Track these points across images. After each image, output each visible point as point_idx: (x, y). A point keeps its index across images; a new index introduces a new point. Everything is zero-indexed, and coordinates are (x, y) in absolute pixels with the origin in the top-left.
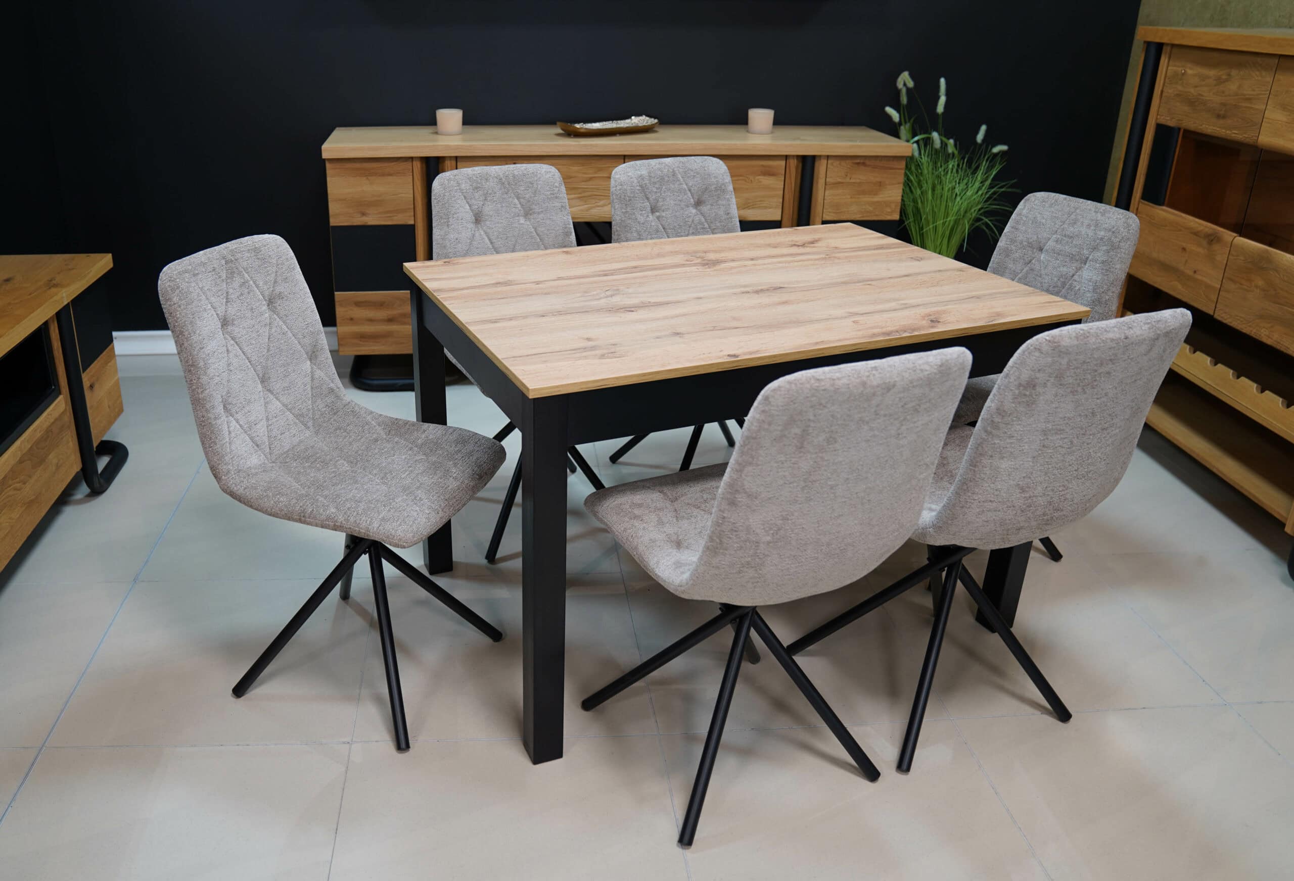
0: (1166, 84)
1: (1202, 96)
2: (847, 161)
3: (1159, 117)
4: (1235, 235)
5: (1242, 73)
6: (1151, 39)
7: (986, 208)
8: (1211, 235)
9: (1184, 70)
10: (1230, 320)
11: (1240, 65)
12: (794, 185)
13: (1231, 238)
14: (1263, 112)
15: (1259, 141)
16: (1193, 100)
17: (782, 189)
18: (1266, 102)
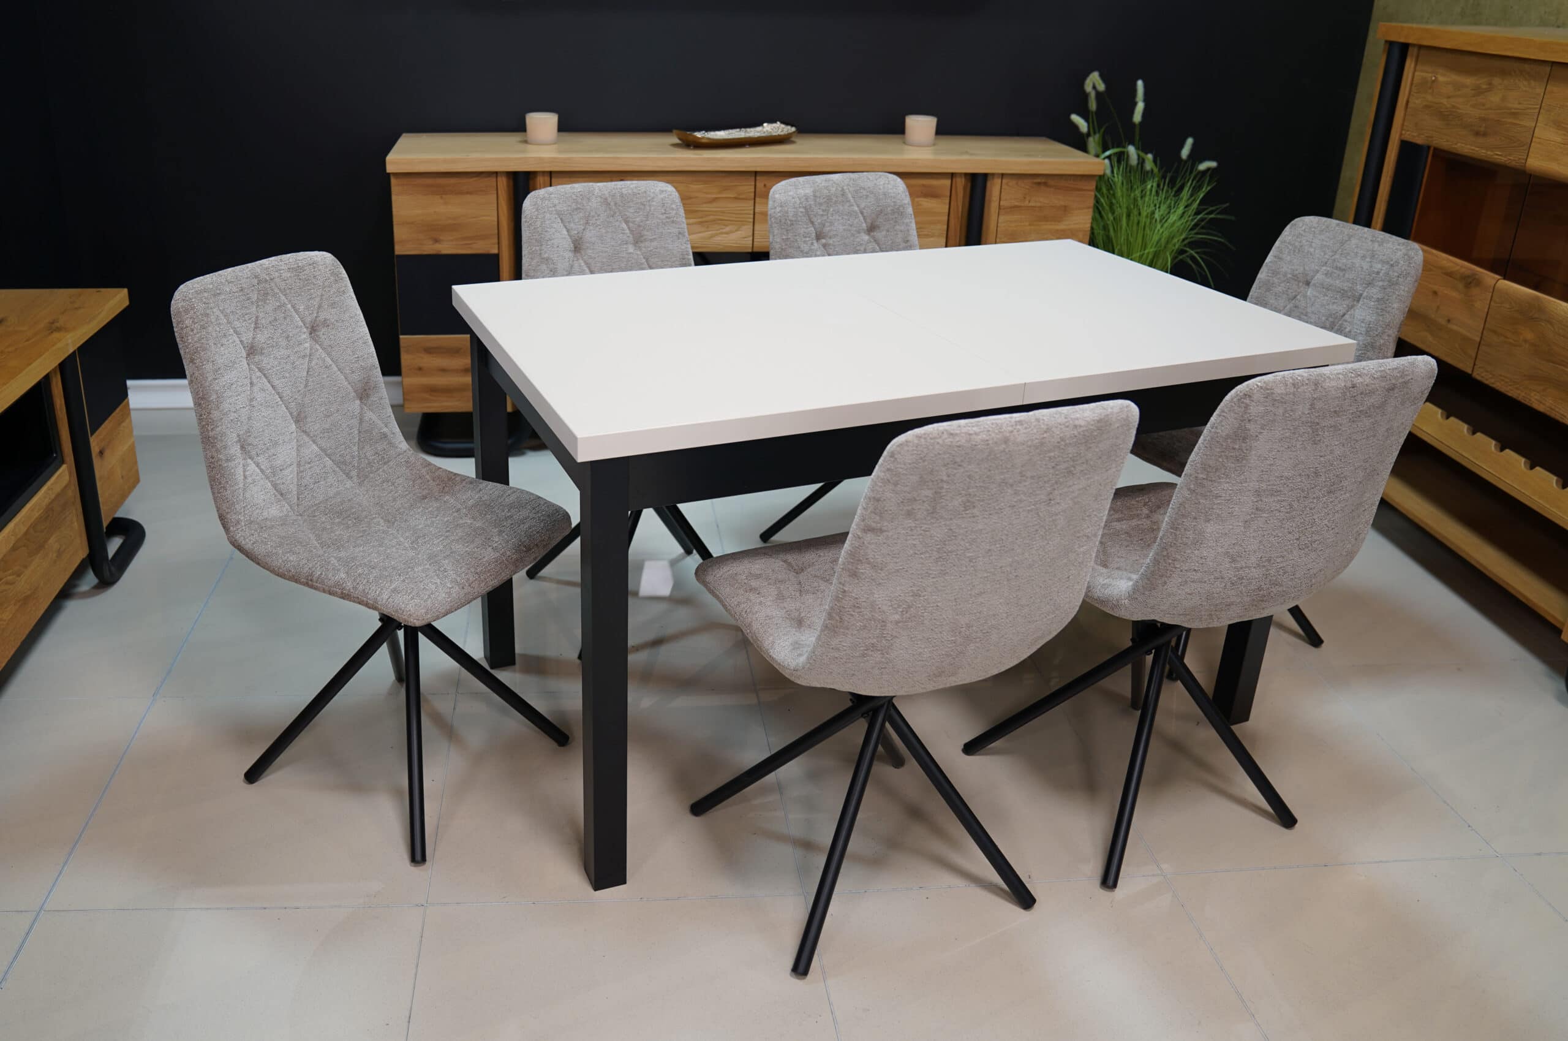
0: (1413, 92)
1: (1457, 108)
2: (1026, 181)
3: (1403, 132)
4: (1498, 277)
5: (1506, 82)
6: (1394, 38)
7: (1192, 237)
8: (1468, 277)
9: (1435, 77)
10: (1493, 381)
11: (1504, 73)
12: (960, 210)
13: (1493, 282)
14: (1533, 130)
15: (1527, 164)
16: (1446, 113)
17: (947, 214)
18: (1535, 118)
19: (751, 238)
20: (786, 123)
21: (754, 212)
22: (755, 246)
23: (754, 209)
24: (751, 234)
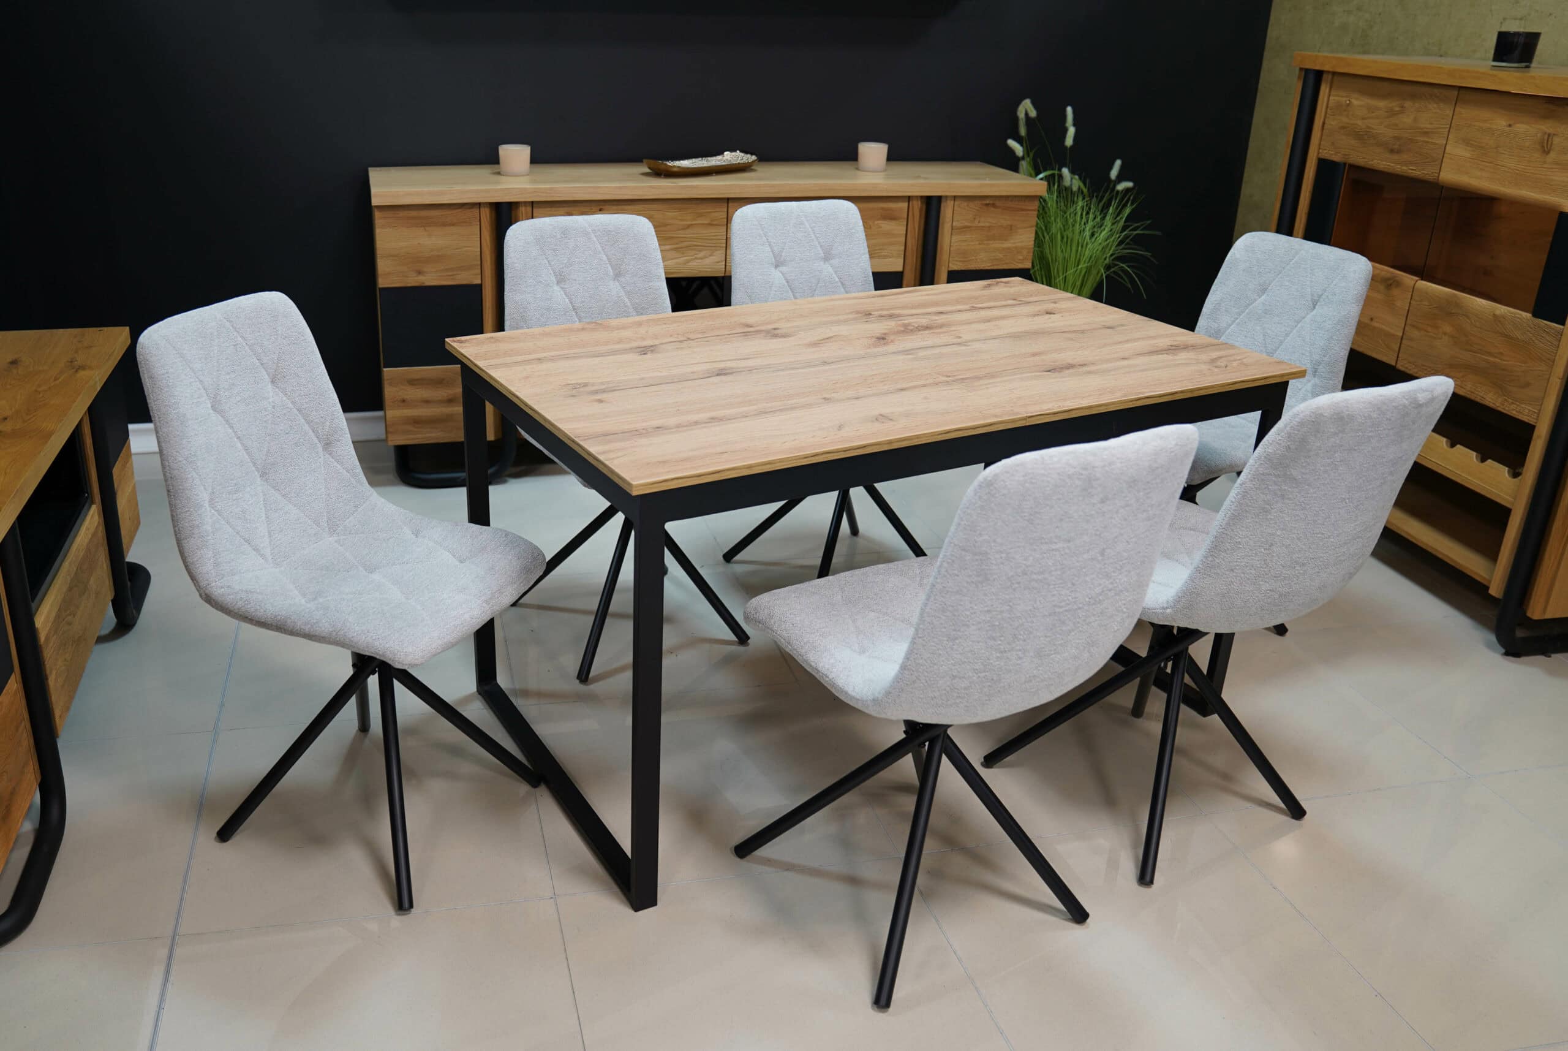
0: (1328, 115)
1: (1373, 129)
2: (976, 202)
3: (1321, 151)
4: (1417, 278)
5: (1417, 105)
6: (1309, 65)
7: (1119, 253)
8: (1389, 279)
9: (1349, 101)
10: (1416, 370)
11: (1413, 97)
12: (917, 230)
13: (1413, 283)
14: (1444, 146)
15: (1440, 178)
16: (1361, 133)
17: (904, 235)
18: (1446, 136)
19: (724, 263)
20: (746, 152)
21: (727, 237)
22: (727, 270)
23: (727, 235)
24: (724, 258)
